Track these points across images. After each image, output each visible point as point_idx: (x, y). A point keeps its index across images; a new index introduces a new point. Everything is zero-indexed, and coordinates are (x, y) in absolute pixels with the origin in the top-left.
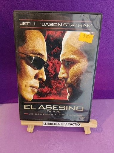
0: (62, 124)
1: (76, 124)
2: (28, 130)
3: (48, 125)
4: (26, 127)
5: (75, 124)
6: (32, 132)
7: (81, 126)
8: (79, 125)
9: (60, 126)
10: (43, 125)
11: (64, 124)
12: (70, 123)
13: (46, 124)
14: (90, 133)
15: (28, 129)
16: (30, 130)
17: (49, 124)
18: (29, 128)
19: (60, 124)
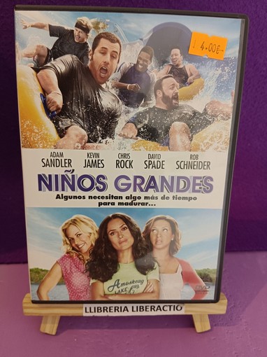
0: (135, 309)
1: (172, 308)
2: (42, 329)
3: (97, 314)
4: (38, 320)
5: (170, 306)
6: (54, 333)
7: (185, 311)
8: (179, 308)
9: (130, 313)
10: (85, 314)
11: (141, 309)
12: (156, 305)
13: (93, 310)
14: (208, 327)
15: (42, 325)
16: (50, 328)
17: (99, 310)
18: (46, 323)
19: (130, 309)
